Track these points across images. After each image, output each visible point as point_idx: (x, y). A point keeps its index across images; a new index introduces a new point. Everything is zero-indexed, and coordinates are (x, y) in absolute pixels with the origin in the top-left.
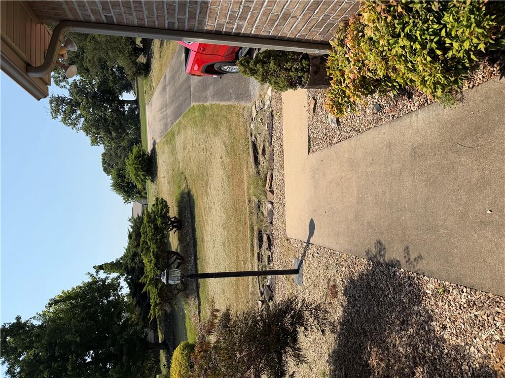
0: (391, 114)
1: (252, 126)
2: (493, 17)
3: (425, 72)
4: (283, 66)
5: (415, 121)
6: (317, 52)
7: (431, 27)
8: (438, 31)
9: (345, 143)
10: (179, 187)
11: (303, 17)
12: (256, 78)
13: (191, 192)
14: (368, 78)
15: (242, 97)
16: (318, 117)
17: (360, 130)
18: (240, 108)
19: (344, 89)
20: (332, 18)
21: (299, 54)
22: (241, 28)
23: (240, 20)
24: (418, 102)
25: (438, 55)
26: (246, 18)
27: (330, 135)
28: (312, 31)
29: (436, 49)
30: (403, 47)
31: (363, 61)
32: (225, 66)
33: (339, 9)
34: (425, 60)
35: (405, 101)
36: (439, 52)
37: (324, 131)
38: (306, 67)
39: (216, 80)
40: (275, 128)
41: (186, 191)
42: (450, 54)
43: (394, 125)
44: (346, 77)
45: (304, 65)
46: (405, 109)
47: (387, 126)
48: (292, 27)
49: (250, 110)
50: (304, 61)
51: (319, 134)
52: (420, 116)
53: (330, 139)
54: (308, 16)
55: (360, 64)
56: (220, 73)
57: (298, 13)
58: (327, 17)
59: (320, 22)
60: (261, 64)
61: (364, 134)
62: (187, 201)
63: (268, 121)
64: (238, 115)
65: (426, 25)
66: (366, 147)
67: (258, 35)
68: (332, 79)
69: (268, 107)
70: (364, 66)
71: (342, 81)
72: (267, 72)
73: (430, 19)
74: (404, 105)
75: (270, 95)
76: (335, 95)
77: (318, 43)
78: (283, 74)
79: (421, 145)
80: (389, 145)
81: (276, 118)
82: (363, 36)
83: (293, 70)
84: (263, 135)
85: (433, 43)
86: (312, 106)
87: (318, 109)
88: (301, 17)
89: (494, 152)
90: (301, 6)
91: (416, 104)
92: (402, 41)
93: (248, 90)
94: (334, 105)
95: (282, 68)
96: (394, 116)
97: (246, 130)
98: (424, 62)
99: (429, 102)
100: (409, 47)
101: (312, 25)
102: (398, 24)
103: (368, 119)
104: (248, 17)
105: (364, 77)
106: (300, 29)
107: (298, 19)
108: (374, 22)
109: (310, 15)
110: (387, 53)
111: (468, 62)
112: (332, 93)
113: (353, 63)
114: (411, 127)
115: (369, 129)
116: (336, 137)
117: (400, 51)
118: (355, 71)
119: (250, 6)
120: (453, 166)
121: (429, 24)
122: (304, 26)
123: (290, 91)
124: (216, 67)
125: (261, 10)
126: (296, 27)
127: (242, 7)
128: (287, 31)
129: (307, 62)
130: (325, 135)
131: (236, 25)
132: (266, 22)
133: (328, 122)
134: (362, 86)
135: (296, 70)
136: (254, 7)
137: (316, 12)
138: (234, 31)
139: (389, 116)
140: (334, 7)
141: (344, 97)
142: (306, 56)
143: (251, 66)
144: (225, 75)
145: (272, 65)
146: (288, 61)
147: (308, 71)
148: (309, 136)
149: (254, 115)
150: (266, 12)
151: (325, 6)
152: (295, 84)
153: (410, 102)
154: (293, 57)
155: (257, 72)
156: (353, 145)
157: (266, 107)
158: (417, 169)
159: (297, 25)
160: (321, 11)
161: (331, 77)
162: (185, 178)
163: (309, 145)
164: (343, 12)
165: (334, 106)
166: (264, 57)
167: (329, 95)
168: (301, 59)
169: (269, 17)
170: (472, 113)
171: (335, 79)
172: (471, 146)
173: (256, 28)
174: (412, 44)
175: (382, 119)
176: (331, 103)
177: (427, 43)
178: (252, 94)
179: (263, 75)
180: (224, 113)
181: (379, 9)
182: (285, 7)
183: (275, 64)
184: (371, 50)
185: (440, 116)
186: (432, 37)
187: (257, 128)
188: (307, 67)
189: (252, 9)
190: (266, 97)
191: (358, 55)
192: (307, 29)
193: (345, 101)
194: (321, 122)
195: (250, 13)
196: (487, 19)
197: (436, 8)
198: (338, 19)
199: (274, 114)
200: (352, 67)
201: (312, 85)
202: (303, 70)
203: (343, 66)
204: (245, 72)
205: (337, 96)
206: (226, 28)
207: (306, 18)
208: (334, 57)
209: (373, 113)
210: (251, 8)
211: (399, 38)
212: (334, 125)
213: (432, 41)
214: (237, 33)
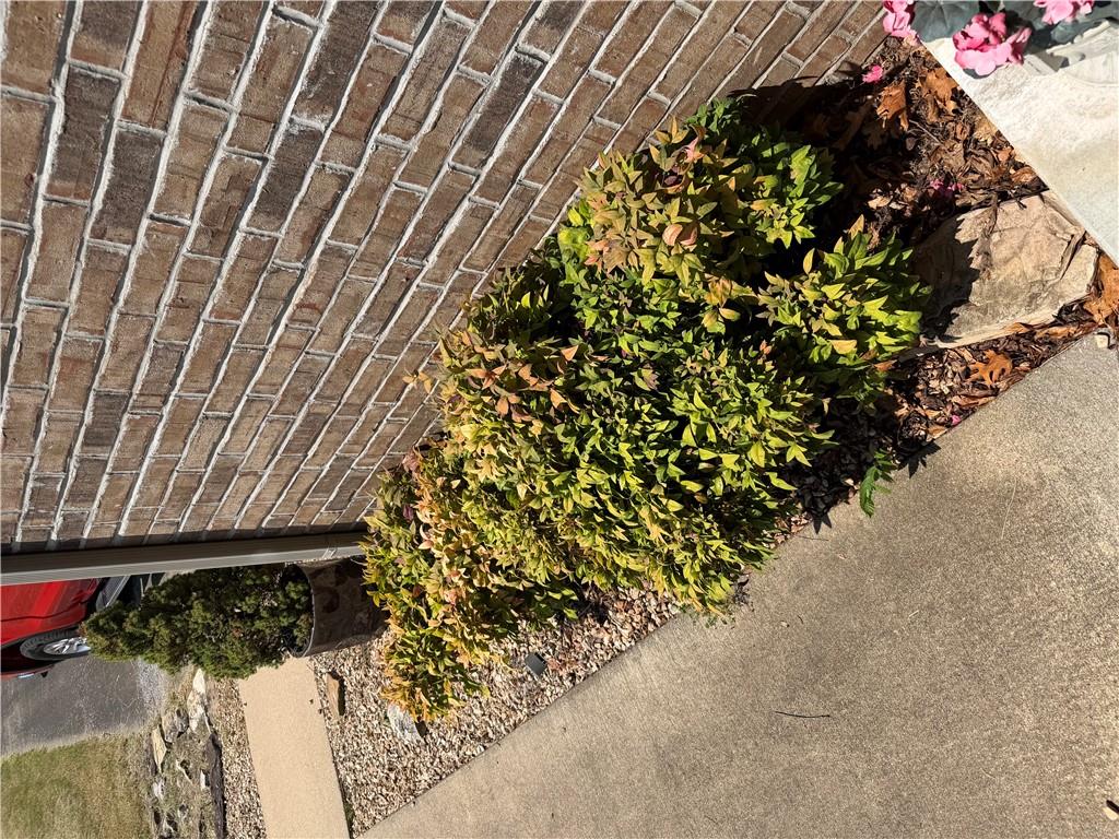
0: (563, 673)
1: (157, 789)
2: (800, 381)
3: (668, 542)
4: (232, 610)
5: (638, 675)
6: (327, 555)
7: (650, 429)
8: (671, 436)
9: (456, 782)
11: (274, 469)
12: (153, 659)
14: (495, 591)
15: (118, 714)
16: (356, 723)
17: (491, 735)
18: (112, 746)
19: (437, 634)
20: (358, 464)
21: (272, 569)
22: (80, 523)
23: (74, 501)
24: (628, 626)
25: (692, 494)
26: (92, 496)
27: (405, 768)
28: (307, 504)
29: (682, 478)
30: (593, 490)
31: (473, 549)
32: (57, 641)
33: (373, 438)
34: (665, 510)
35: (593, 631)
36: (693, 486)
37: (384, 759)
38: (299, 600)
39: (31, 684)
40: (230, 780)
42: (718, 487)
43: (584, 701)
44: (431, 601)
45: (293, 595)
46: (600, 652)
47: (565, 706)
48: (245, 502)
49: (145, 746)
50: (290, 586)
51: (371, 770)
52: (646, 659)
53: (407, 780)
54: (288, 466)
55: (467, 560)
56: (42, 662)
57: (260, 461)
58: (343, 462)
59: (325, 477)
60: (162, 617)
61: (506, 743)
63: (205, 766)
64: (108, 767)
65: (638, 426)
66: (522, 780)
67: (143, 537)
68: (388, 614)
69: (201, 724)
70: (479, 562)
71: (425, 615)
72: (184, 635)
73: (642, 411)
74: (592, 641)
75: (203, 691)
76: (413, 657)
77: (326, 533)
78: (236, 631)
79: (682, 740)
80: (589, 760)
81: (229, 751)
82: (464, 485)
83: (264, 614)
84: (195, 810)
85: (671, 466)
86: (334, 696)
87: (353, 702)
88: (268, 471)
89: (892, 714)
90: (267, 443)
91: (625, 633)
92: (587, 473)
93: (133, 692)
94: (415, 685)
95: (228, 616)
96: (573, 675)
97: (140, 807)
98: (662, 516)
99: (658, 621)
100: (607, 486)
101: (302, 487)
102: (565, 434)
103: (505, 697)
104: (102, 490)
105: (484, 592)
106: (269, 504)
107: (261, 477)
108: (494, 441)
109: (296, 463)
110: (549, 513)
111: (769, 497)
112: (401, 655)
113: (446, 560)
114: (632, 696)
115: (515, 725)
116: (424, 770)
117: (587, 501)
118: (456, 579)
119: (103, 456)
120: (796, 781)
121: (645, 423)
122: (280, 495)
123: (264, 671)
124: (25, 651)
125: (141, 464)
126: (257, 498)
127: (73, 464)
128: (233, 514)
129: (300, 587)
130: (390, 770)
131: (59, 520)
132: (162, 498)
133: (389, 731)
134: (487, 617)
135: (273, 612)
136: (117, 460)
137: (310, 454)
138: (54, 537)
139: (561, 678)
140: (358, 434)
141: (441, 657)
142: (294, 573)
143: (129, 628)
144: (56, 665)
145: (198, 613)
146: (246, 594)
147: (308, 609)
148: (341, 783)
149: (160, 757)
150: (159, 470)
151: (334, 436)
152: (275, 648)
153: (606, 629)
154: (258, 582)
155: (151, 642)
156: (483, 782)
157: (194, 725)
158: (695, 812)
159: (260, 494)
160: (326, 450)
161: (385, 609)
163: (348, 810)
164: (384, 446)
165: (418, 690)
166: (169, 597)
167: (394, 661)
168: (284, 582)
169: (171, 483)
170: (784, 624)
171: (398, 614)
172: (821, 712)
173: (130, 520)
174: (614, 478)
175: (543, 690)
176: (406, 684)
177: (653, 469)
178: (147, 699)
179: (173, 644)
180: (61, 772)
181: (502, 408)
182: (218, 450)
183: (206, 609)
184: (497, 517)
185: (700, 650)
186: (662, 453)
187: (172, 792)
188: (303, 599)
189: (110, 465)
190: (190, 697)
191: (455, 539)
192: (291, 500)
193: (446, 668)
194: (370, 734)
195: (106, 477)
196: (789, 389)
197: (647, 383)
198: (373, 464)
199: (221, 740)
200: (446, 571)
201: (328, 641)
202: (294, 608)
203: (416, 575)
204: (111, 649)
205: (420, 657)
206: (25, 532)
207: (284, 473)
208: (383, 557)
209: (514, 681)
210: (106, 462)
211: (578, 471)
212: (412, 737)
213: (663, 462)
214: (66, 544)
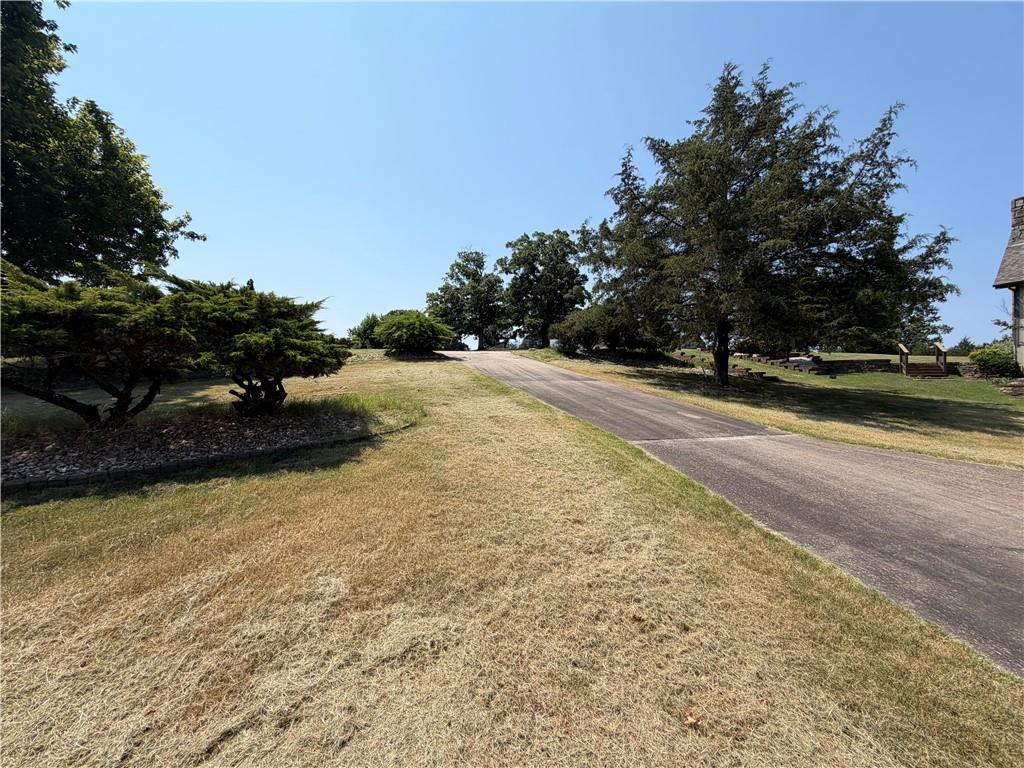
10: (384, 407)
13: (369, 450)
41: (374, 429)
62: (339, 432)
162: (413, 425)
